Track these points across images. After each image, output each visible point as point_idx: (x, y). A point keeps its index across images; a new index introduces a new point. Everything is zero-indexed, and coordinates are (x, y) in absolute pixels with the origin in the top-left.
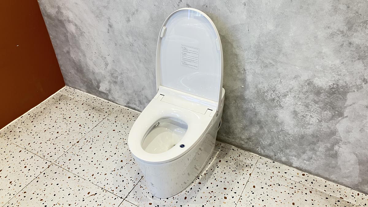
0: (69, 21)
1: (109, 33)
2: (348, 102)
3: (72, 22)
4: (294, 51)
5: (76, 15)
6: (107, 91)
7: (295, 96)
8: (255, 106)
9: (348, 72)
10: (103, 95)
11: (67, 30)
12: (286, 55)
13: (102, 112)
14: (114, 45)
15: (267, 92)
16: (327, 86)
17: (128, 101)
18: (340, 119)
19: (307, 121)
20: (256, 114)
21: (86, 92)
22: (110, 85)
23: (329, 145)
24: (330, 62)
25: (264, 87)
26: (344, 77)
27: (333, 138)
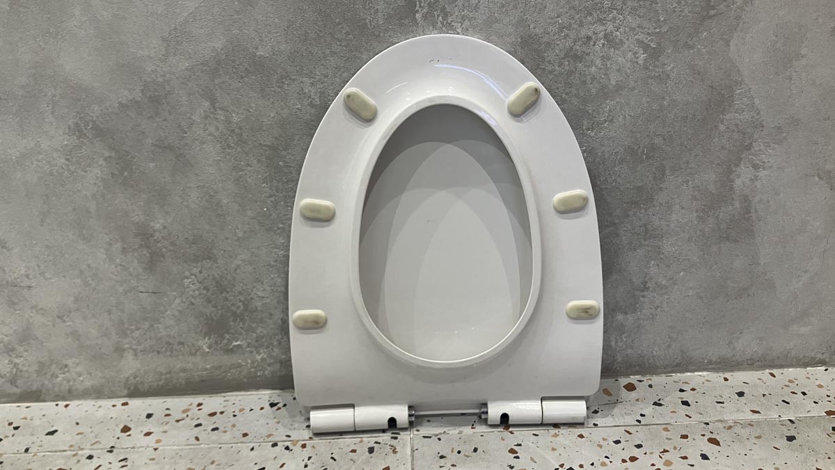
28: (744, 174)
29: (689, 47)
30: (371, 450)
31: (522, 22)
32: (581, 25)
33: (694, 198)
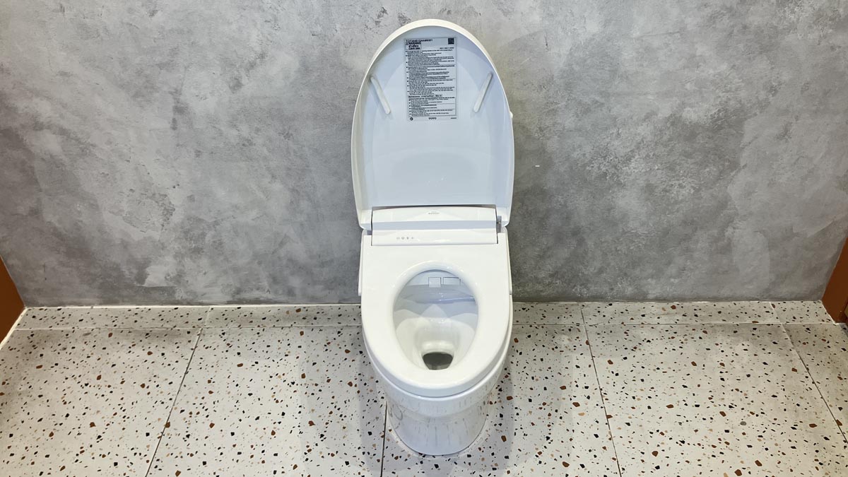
0: (38, 126)
1: (174, 128)
2: (746, 139)
3: (49, 128)
4: (642, 65)
5: (65, 106)
6: (171, 280)
7: (647, 156)
8: (565, 202)
9: (742, 82)
10: (156, 295)
11: (30, 152)
12: (627, 77)
13: (177, 336)
14: (193, 154)
15: (591, 162)
16: (707, 119)
17: (239, 286)
18: (732, 174)
19: (672, 198)
20: (568, 218)
21: (101, 304)
22: (180, 262)
23: (715, 232)
24: (711, 71)
25: (584, 155)
26: (738, 92)
27: (722, 215)
28: (729, 231)
29: (711, 188)
30: (570, 330)
31: (647, 180)
32: (670, 181)
33: (708, 239)
